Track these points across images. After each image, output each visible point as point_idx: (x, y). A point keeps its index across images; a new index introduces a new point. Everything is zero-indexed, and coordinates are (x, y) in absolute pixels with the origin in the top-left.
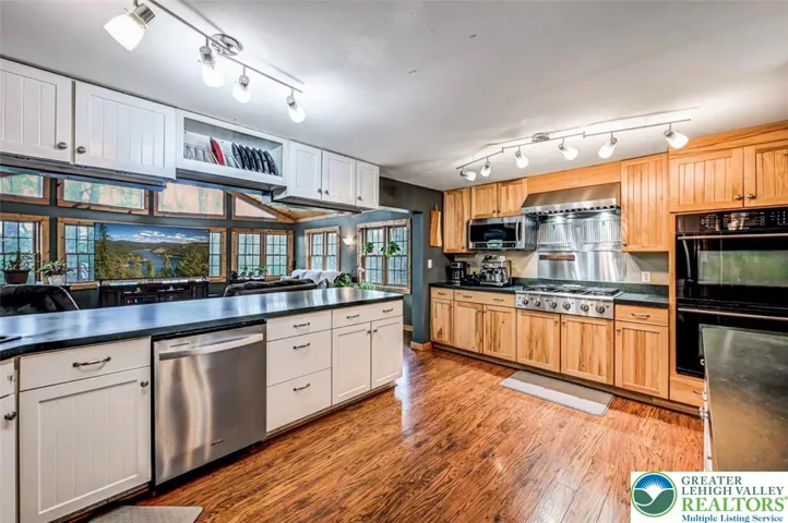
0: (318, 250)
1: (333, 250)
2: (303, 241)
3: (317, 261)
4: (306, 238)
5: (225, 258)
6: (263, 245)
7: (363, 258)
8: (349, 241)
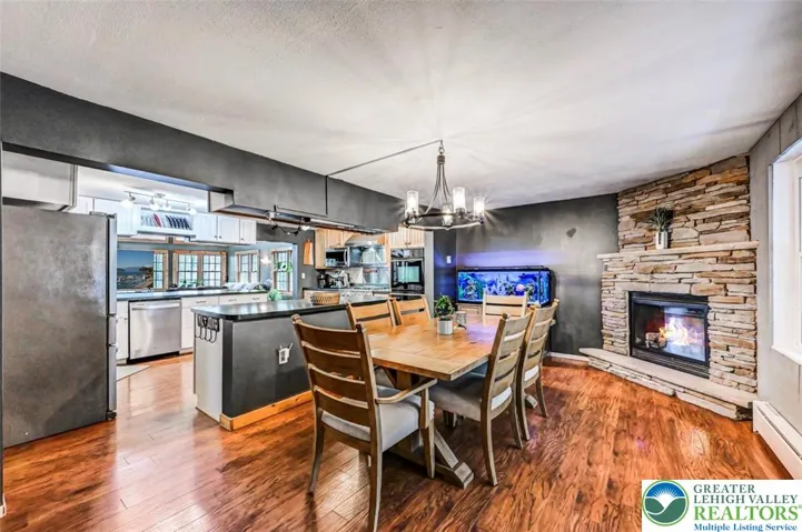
0: (245, 268)
1: (255, 268)
2: (234, 260)
3: (244, 277)
4: (236, 258)
5: (167, 274)
6: (200, 263)
7: (275, 273)
8: (265, 261)
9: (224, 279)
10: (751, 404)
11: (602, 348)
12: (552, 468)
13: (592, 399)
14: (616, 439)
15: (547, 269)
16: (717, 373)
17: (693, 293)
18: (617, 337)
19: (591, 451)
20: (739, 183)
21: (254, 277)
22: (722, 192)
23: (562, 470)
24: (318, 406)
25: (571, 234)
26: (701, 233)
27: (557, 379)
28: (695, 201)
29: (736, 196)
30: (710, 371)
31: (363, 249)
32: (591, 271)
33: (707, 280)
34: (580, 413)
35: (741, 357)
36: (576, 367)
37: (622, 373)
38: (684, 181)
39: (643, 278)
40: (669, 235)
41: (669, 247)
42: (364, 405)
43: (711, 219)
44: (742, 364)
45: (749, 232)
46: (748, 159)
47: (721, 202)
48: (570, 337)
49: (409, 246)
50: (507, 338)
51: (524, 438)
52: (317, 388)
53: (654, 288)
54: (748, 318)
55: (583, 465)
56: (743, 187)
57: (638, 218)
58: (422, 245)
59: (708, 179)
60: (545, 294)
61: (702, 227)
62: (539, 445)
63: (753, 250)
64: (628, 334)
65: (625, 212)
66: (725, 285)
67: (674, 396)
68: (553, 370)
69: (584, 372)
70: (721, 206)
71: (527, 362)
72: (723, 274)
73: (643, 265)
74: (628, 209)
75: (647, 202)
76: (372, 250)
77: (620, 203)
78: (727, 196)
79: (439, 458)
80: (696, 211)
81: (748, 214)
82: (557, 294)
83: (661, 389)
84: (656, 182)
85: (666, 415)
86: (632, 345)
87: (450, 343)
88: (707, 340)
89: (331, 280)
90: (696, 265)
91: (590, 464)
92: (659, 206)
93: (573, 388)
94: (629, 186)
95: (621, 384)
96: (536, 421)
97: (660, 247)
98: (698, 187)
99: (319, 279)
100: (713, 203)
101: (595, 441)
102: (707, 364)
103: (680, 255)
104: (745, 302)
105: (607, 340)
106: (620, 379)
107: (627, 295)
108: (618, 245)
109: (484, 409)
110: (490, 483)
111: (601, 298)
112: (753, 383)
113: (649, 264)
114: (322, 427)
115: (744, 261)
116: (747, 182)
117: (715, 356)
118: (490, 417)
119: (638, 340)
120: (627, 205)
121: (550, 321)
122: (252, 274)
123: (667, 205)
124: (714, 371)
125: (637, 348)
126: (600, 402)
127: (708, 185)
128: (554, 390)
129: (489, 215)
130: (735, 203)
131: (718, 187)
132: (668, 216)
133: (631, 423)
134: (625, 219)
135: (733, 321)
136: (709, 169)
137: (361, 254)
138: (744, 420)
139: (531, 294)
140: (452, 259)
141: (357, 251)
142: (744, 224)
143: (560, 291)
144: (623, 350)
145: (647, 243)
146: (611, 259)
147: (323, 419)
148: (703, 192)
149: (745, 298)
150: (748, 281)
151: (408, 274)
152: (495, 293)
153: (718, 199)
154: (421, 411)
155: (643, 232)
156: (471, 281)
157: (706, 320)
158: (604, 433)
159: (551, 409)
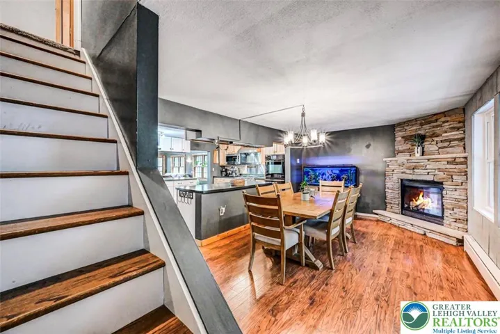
0: (176, 165)
1: (183, 164)
4: (171, 159)
7: (195, 168)
8: (189, 160)
9: (164, 171)
10: (463, 237)
11: (385, 210)
12: (360, 264)
13: (380, 235)
14: (392, 253)
15: (354, 167)
16: (448, 222)
17: (436, 180)
18: (394, 204)
19: (379, 257)
20: (460, 122)
21: (182, 170)
22: (451, 126)
23: (365, 264)
24: (253, 231)
25: (368, 146)
26: (440, 148)
27: (360, 226)
28: (437, 130)
29: (458, 129)
30: (444, 221)
31: (247, 154)
32: (379, 167)
33: (442, 173)
34: (374, 242)
35: (460, 214)
36: (371, 220)
37: (397, 223)
38: (430, 120)
39: (408, 171)
40: (423, 148)
41: (423, 155)
42: (279, 230)
43: (446, 141)
44: (461, 217)
45: (464, 148)
46: (464, 109)
47: (451, 132)
48: (368, 204)
49: (276, 154)
50: (339, 202)
51: (346, 252)
52: (253, 223)
53: (414, 177)
54: (463, 194)
55: (375, 263)
56: (461, 125)
57: (406, 139)
58: (284, 153)
59: (443, 119)
60: (354, 181)
61: (440, 145)
62: (353, 255)
63: (466, 158)
64: (400, 202)
65: (399, 136)
66: (452, 176)
67: (425, 234)
68: (358, 222)
69: (376, 223)
70: (450, 134)
71: (347, 214)
72: (451, 170)
73: (408, 165)
74: (400, 133)
75: (411, 130)
76: (252, 155)
77: (396, 130)
78: (453, 129)
79: (307, 258)
80: (437, 136)
81: (464, 138)
82: (360, 180)
83: (417, 231)
84: (416, 120)
85: (419, 243)
86: (403, 208)
87: (308, 205)
88: (443, 205)
89: (228, 172)
90: (437, 165)
91: (379, 262)
92: (417, 133)
93: (370, 230)
94: (401, 121)
95: (396, 229)
96: (351, 245)
97: (418, 155)
98: (438, 123)
99: (222, 172)
100: (446, 132)
101: (381, 253)
102: (442, 218)
103: (429, 160)
104: (462, 185)
105: (389, 206)
106: (395, 226)
107: (400, 181)
108: (394, 153)
109: (328, 234)
110: (332, 269)
111: (385, 182)
112: (466, 227)
113: (411, 164)
114: (255, 241)
115: (461, 163)
116: (464, 122)
117: (447, 213)
118: (331, 238)
119: (406, 206)
120: (400, 131)
121: (358, 194)
122: (181, 168)
123: (422, 132)
124: (446, 221)
125: (405, 209)
126: (384, 237)
127: (444, 122)
128: (360, 231)
129: (328, 142)
130: (457, 133)
131: (449, 123)
132: (422, 138)
133: (400, 247)
134: (399, 139)
135: (456, 195)
136: (444, 114)
137: (246, 157)
138: (460, 246)
139: (346, 180)
140: (300, 160)
141: (244, 156)
142: (462, 144)
143: (362, 178)
144: (398, 211)
145: (411, 152)
146: (391, 161)
147: (255, 237)
148: (440, 126)
149: (462, 183)
150: (463, 174)
151: (273, 169)
152: (325, 180)
153: (449, 130)
154: (300, 235)
155: (409, 146)
156: (311, 173)
157: (442, 194)
158: (386, 250)
159: (359, 240)
